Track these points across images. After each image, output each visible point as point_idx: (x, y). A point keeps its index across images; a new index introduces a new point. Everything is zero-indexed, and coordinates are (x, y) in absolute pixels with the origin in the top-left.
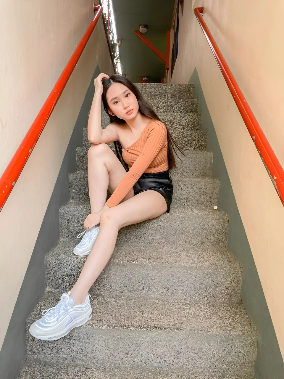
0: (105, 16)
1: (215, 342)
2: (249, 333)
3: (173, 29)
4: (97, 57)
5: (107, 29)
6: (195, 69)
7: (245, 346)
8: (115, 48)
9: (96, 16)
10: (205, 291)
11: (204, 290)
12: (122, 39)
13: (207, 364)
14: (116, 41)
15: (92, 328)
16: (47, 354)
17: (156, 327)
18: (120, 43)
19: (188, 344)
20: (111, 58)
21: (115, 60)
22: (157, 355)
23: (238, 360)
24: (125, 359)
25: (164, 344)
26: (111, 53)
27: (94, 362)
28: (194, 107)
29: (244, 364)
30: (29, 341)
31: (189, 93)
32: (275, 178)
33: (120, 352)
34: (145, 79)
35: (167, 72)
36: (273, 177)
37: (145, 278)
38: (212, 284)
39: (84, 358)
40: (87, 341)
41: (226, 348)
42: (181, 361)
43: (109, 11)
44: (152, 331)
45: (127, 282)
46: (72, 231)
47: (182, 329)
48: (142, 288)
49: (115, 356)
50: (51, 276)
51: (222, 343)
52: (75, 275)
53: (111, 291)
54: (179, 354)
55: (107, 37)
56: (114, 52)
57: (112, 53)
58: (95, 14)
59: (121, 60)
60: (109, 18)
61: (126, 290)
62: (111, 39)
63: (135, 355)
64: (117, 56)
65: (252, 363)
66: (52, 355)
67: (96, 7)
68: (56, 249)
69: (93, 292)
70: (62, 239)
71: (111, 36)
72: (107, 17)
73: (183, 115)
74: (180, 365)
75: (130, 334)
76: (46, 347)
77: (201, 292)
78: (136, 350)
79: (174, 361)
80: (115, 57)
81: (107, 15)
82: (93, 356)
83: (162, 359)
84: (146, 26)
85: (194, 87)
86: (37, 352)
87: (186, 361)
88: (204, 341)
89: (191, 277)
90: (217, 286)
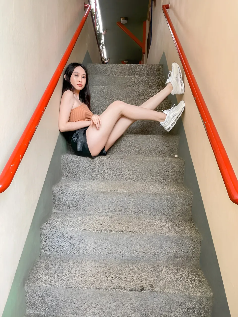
0: (93, 11)
1: (171, 241)
2: (194, 235)
3: (148, 20)
4: (86, 44)
5: (95, 21)
6: (164, 53)
7: (192, 244)
8: (101, 37)
9: (86, 13)
10: (166, 211)
12: (107, 29)
13: (165, 258)
14: (101, 31)
15: (86, 232)
16: (55, 251)
17: (130, 232)
18: (105, 32)
19: (152, 243)
20: (97, 45)
21: (101, 46)
22: (131, 251)
23: (188, 255)
24: (109, 254)
25: (136, 243)
26: (97, 41)
28: (162, 82)
29: (192, 258)
30: (43, 242)
31: (159, 72)
32: (205, 122)
33: (105, 249)
34: (126, 61)
35: (144, 56)
36: (204, 122)
37: (123, 202)
38: (171, 207)
39: (81, 254)
40: (83, 241)
41: (179, 246)
42: (148, 255)
43: (96, 6)
44: (127, 234)
45: (110, 205)
46: (70, 173)
47: (148, 232)
48: (121, 210)
49: (102, 252)
50: (56, 202)
51: (175, 242)
52: (73, 200)
53: (99, 212)
54: (146, 250)
55: (95, 28)
56: (101, 40)
57: (99, 41)
58: (85, 11)
59: (106, 47)
60: (96, 12)
61: (110, 211)
62: (98, 29)
63: (116, 251)
64: (102, 43)
65: (198, 258)
66: (58, 252)
67: (86, 5)
68: (60, 184)
69: (86, 213)
70: (63, 178)
71: (97, 27)
72: (94, 12)
73: (153, 89)
74: (147, 258)
75: (112, 236)
76: (54, 246)
77: (163, 212)
78: (116, 248)
79: (143, 256)
80: (101, 44)
81: (94, 10)
82: (87, 252)
83: (135, 254)
84: (126, 18)
85: (163, 67)
86: (47, 250)
87: (151, 256)
88: (163, 241)
89: (156, 202)
90: (175, 208)
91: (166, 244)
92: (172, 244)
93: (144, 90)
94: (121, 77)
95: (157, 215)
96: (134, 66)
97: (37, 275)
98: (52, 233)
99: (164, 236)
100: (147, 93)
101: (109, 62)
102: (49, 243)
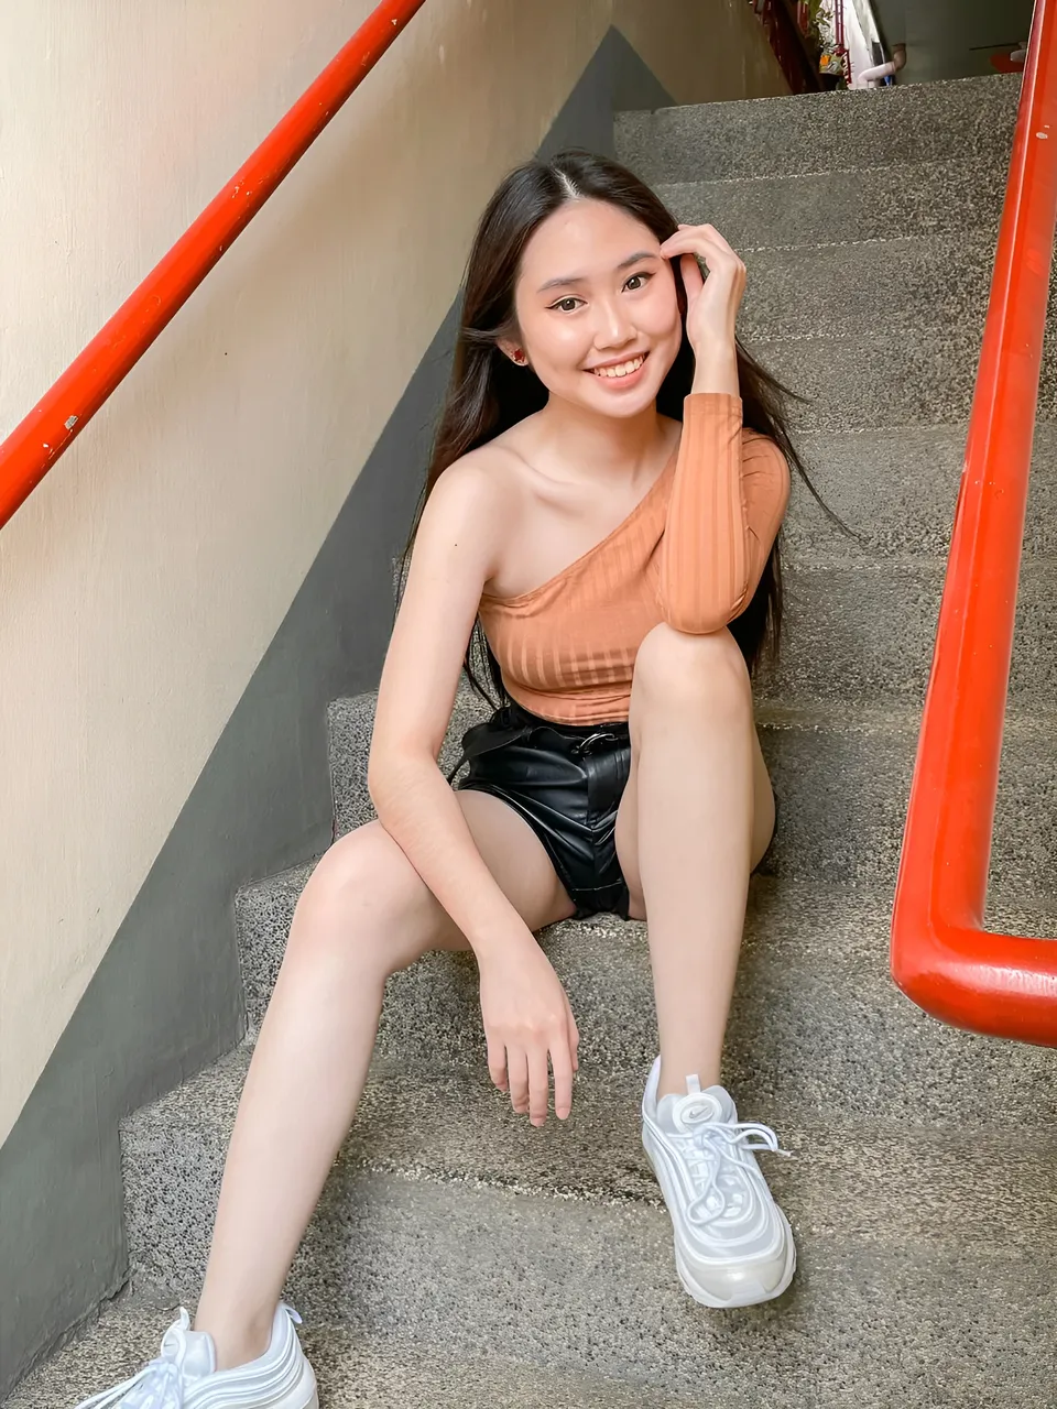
1: (894, 1286)
10: (934, 1085)
11: (930, 1080)
15: (365, 1170)
17: (627, 1194)
22: (639, 1324)
24: (506, 1328)
25: (663, 1272)
27: (384, 1330)
30: (136, 1211)
33: (483, 1293)
38: (967, 1054)
40: (351, 1229)
41: (951, 1322)
44: (607, 1208)
48: (640, 1055)
49: (466, 1310)
50: (260, 982)
51: (925, 1294)
63: (548, 1314)
75: (517, 1215)
77: (913, 1090)
78: (548, 1292)
82: (378, 1299)
83: (664, 1347)
86: (164, 1262)
88: (841, 1274)
89: (860, 1014)
90: (994, 1062)
91: (858, 1299)
92: (902, 1302)
93: (958, 255)
94: (818, 181)
95: (878, 1105)
96: (921, 94)
97: (59, 1395)
98: (182, 1161)
99: (840, 1240)
100: (979, 269)
101: (898, 69)
102: (170, 1220)
